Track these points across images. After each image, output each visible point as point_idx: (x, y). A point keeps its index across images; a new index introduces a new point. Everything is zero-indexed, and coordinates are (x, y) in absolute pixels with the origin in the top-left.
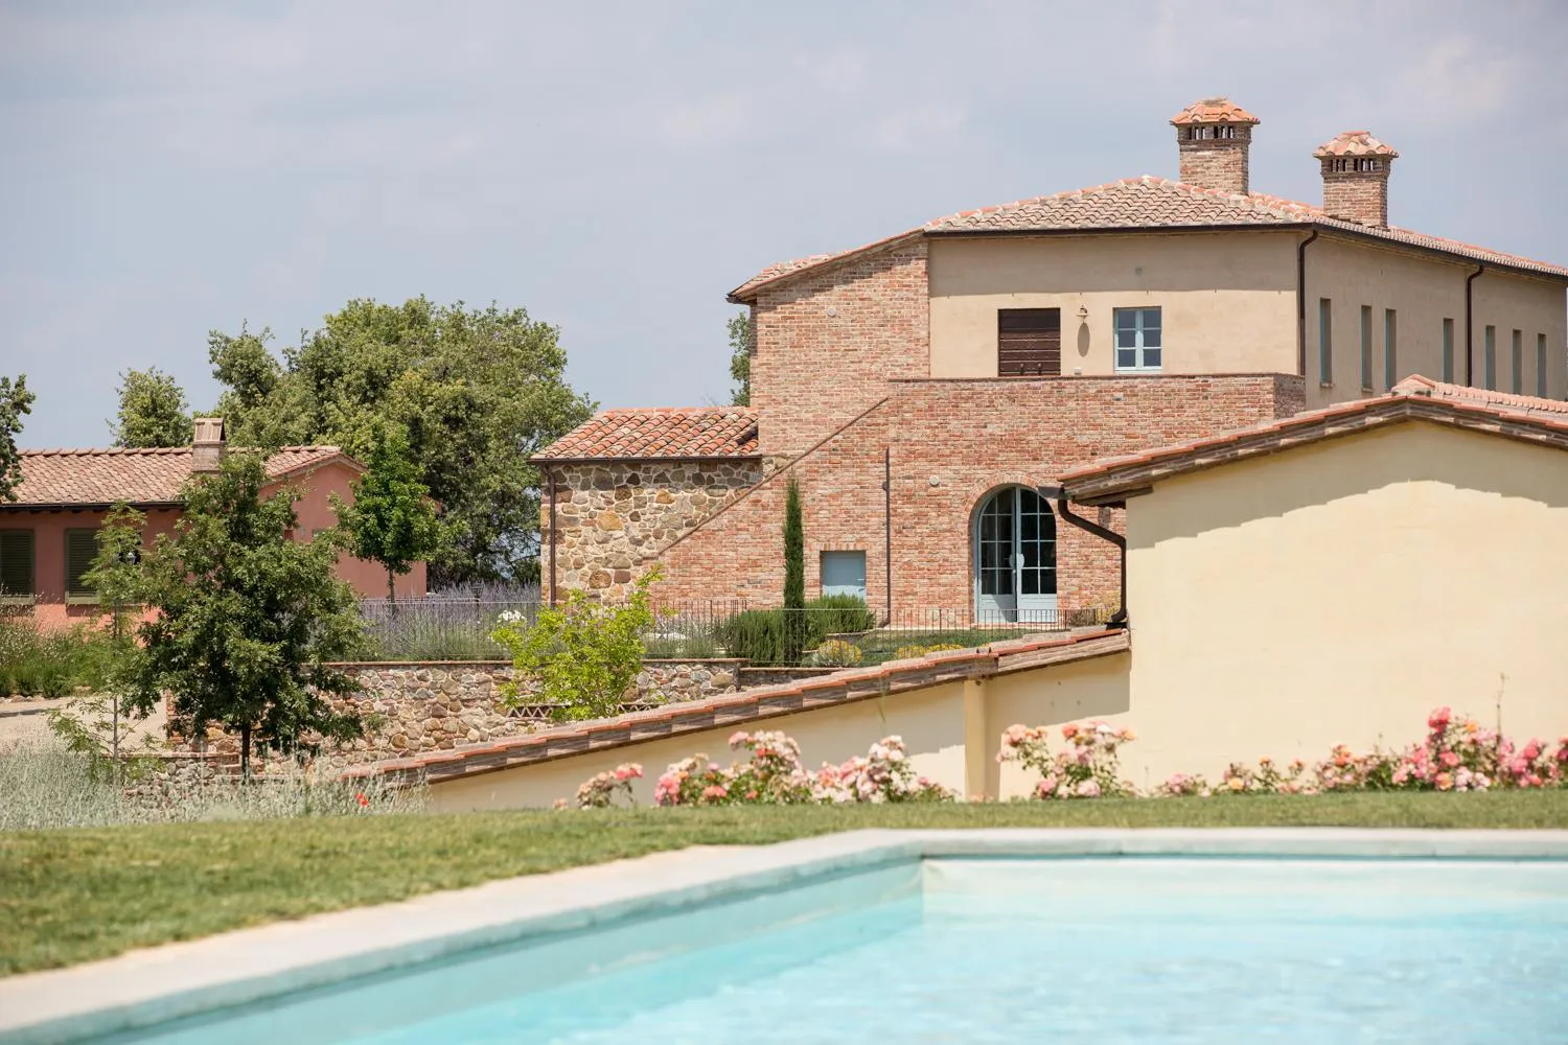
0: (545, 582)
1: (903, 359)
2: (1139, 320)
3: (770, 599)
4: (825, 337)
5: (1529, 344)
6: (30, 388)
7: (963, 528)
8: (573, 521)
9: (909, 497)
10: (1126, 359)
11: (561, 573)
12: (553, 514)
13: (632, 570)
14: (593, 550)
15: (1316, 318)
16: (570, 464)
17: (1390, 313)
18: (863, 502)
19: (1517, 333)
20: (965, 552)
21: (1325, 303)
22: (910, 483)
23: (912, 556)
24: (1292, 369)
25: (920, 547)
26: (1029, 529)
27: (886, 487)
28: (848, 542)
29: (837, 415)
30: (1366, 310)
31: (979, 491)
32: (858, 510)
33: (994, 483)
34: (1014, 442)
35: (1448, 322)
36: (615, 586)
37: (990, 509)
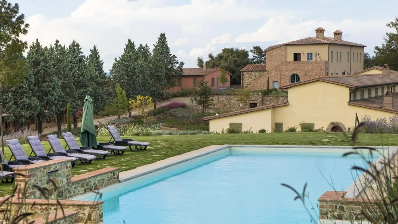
0: (242, 85)
1: (283, 59)
2: (310, 54)
3: (265, 88)
4: (273, 56)
5: (359, 54)
6: (184, 62)
7: (289, 79)
8: (245, 78)
9: (283, 75)
10: (308, 59)
11: (244, 84)
12: (242, 77)
13: (252, 83)
14: (247, 81)
15: (330, 54)
16: (244, 71)
17: (341, 52)
18: (278, 76)
19: (357, 53)
20: (289, 81)
21: (332, 52)
22: (283, 74)
23: (283, 82)
24: (327, 60)
25: (284, 81)
26: (296, 79)
27: (280, 74)
28: (276, 80)
29: (275, 66)
30: (337, 52)
31: (291, 74)
32: (277, 77)
33: (293, 73)
34: (294, 69)
35: (348, 53)
36: (249, 85)
37: (292, 76)
